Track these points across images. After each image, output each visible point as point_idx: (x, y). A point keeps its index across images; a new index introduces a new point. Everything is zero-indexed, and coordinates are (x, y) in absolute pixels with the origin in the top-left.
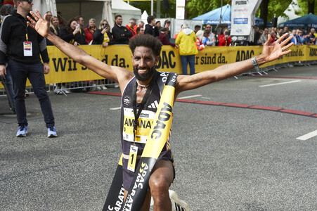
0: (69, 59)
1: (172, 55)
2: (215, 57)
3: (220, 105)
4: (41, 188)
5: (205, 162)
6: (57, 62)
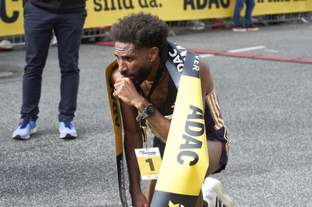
4: (22, 174)
5: (262, 142)
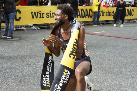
0: (39, 12)
1: (90, 11)
2: (113, 13)
3: (114, 37)
6: (33, 14)
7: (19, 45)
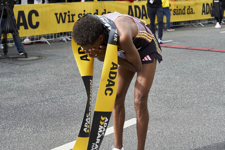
0: (68, 14)
2: (184, 9)
3: (186, 49)
6: (58, 16)
7: (38, 69)
